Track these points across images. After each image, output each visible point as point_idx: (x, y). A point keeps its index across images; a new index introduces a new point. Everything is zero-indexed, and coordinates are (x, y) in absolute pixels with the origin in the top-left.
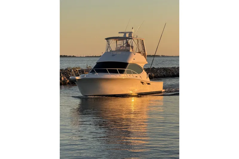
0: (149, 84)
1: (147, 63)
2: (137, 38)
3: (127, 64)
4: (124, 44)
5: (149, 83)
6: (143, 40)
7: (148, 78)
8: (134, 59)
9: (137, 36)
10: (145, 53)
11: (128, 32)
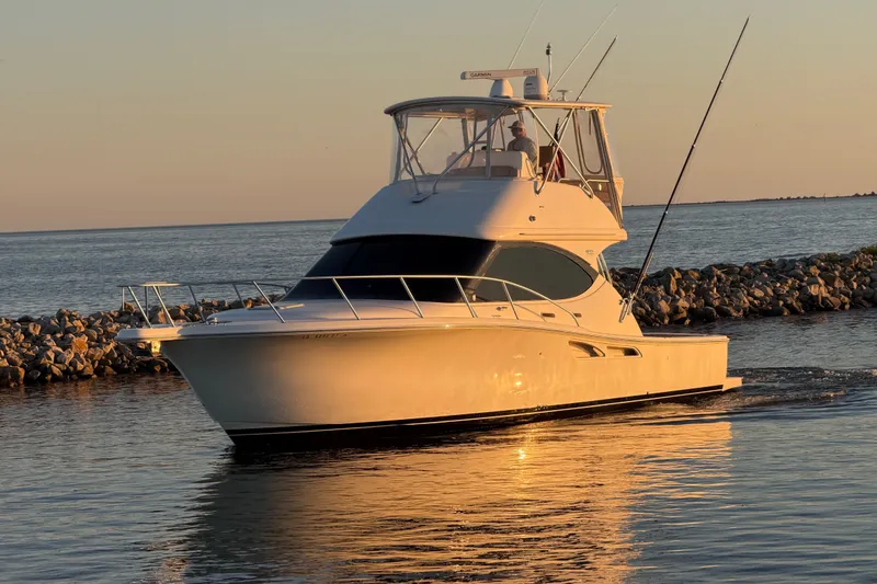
0: (631, 352)
1: (623, 235)
2: (563, 100)
3: (485, 245)
4: (478, 134)
5: (630, 346)
6: (594, 114)
7: (631, 320)
8: (532, 218)
9: (564, 92)
10: (612, 182)
11: (514, 73)
